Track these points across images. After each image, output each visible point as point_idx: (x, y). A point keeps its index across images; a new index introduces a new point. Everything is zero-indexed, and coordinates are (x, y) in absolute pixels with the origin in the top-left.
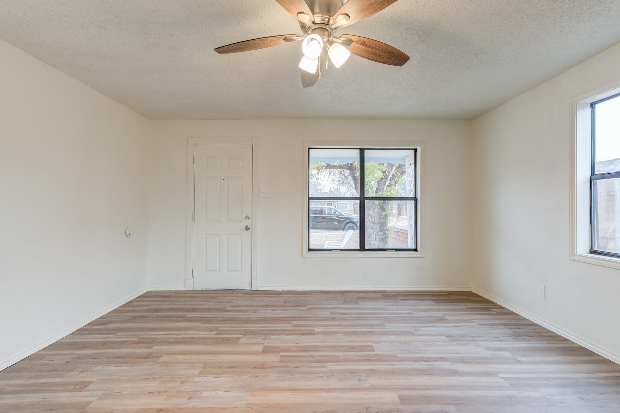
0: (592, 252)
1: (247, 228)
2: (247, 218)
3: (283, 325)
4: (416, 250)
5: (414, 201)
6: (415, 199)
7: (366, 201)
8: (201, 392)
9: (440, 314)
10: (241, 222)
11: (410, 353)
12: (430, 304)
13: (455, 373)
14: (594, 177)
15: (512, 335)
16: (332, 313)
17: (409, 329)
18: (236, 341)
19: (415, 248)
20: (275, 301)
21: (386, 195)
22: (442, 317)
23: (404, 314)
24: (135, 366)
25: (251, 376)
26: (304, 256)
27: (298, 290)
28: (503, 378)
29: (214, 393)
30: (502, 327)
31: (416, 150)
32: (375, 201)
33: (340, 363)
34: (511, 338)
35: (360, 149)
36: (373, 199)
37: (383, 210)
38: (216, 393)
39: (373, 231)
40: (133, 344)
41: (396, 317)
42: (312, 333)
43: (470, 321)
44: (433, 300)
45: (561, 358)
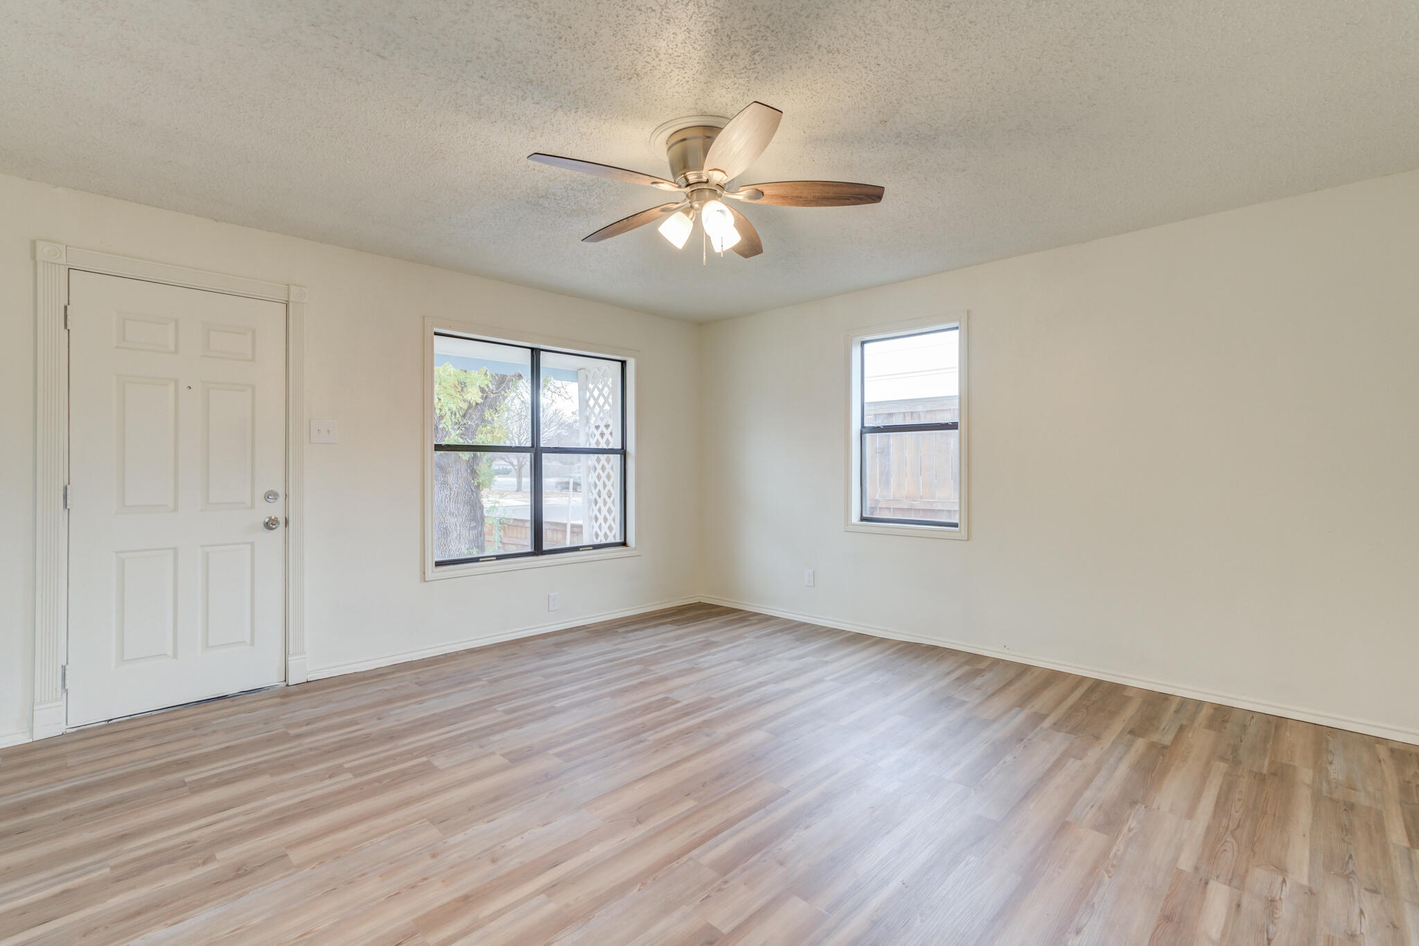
0: (863, 519)
1: (270, 525)
2: (270, 496)
3: (481, 718)
4: (624, 544)
5: (619, 455)
6: (623, 452)
7: (543, 454)
8: (503, 845)
9: (700, 637)
10: (252, 507)
11: (722, 690)
12: (669, 629)
13: (788, 692)
14: (864, 430)
15: (798, 640)
16: (546, 677)
17: (686, 666)
18: (426, 771)
19: (623, 540)
20: (395, 689)
21: (479, 440)
22: (705, 641)
23: (656, 649)
24: (240, 896)
25: (551, 793)
26: (426, 580)
27: (414, 659)
28: (832, 680)
29: (526, 835)
30: (779, 634)
31: (623, 363)
32: (461, 454)
33: (658, 729)
34: (798, 643)
35: (532, 349)
36: (557, 450)
37: (474, 473)
38: (529, 834)
39: (453, 520)
40: (119, 881)
41: (651, 655)
42: (554, 712)
43: (740, 637)
44: (670, 623)
45: (851, 649)
